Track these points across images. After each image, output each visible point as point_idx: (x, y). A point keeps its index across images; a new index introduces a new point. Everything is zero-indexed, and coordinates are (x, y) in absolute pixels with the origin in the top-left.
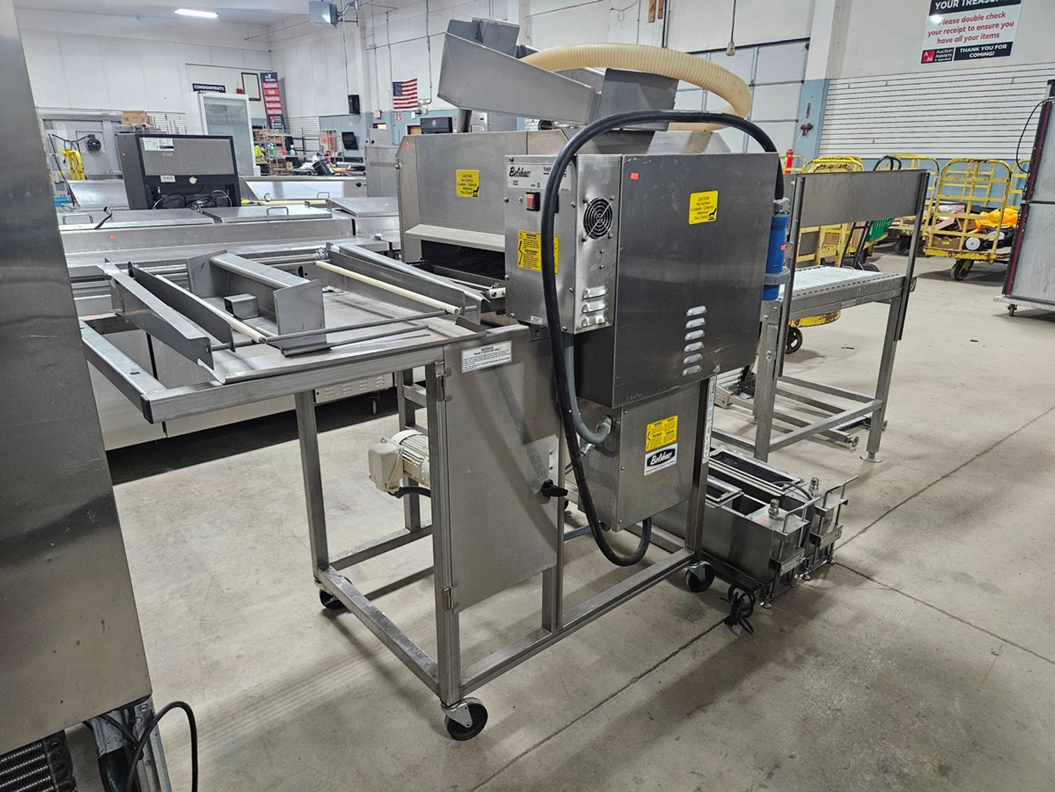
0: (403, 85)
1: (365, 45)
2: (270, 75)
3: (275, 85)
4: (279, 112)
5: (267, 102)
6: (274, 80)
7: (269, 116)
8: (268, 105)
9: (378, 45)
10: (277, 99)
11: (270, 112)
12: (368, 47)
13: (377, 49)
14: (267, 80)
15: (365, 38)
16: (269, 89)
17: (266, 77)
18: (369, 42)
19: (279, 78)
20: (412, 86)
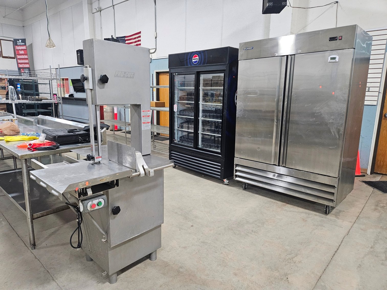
0: (126, 39)
1: (92, 10)
2: (20, 41)
3: (24, 48)
4: (27, 66)
5: (19, 59)
6: (24, 44)
7: (19, 69)
8: (19, 61)
9: (103, 8)
10: (26, 57)
11: (21, 66)
12: (94, 11)
13: (102, 12)
14: (18, 44)
15: (91, 4)
16: (19, 50)
17: (18, 42)
18: (95, 6)
19: (28, 43)
20: (135, 38)
